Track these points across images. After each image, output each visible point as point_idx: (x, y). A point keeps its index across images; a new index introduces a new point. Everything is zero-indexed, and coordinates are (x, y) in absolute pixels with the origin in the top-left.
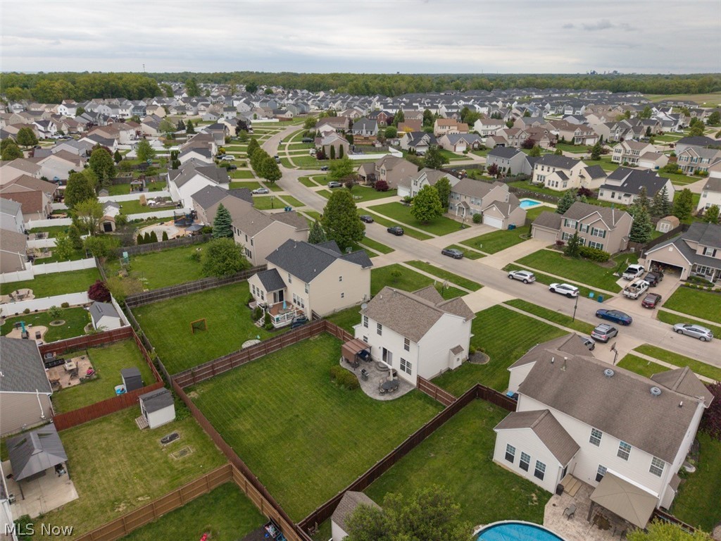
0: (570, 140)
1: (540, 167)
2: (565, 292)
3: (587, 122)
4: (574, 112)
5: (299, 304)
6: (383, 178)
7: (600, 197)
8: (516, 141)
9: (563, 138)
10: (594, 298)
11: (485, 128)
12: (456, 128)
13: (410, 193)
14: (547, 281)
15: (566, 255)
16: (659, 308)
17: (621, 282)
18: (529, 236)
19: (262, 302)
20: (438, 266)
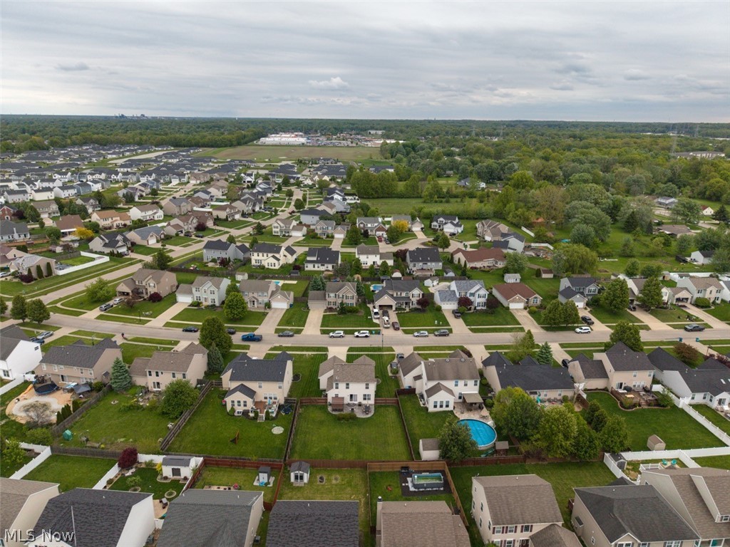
0: (225, 217)
1: (256, 254)
2: (364, 335)
3: (212, 194)
4: (180, 180)
5: (271, 398)
6: (152, 290)
7: (306, 269)
8: (190, 226)
9: (217, 216)
10: (376, 333)
11: (143, 214)
12: (118, 218)
13: (193, 298)
14: (352, 332)
15: (339, 314)
16: (401, 328)
17: (375, 321)
18: (308, 308)
19: (245, 408)
20: (290, 345)
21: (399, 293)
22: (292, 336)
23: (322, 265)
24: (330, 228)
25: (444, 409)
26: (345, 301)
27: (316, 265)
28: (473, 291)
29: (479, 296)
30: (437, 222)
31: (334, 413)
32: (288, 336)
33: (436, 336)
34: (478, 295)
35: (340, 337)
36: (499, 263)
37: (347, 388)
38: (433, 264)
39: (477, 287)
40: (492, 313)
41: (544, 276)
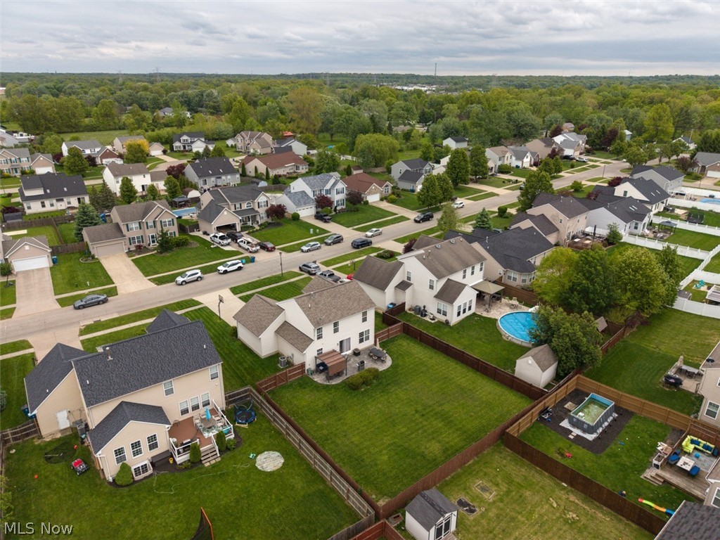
2: (236, 267)
5: (195, 408)
10: (248, 262)
14: (212, 269)
15: (162, 252)
16: (277, 247)
17: (226, 248)
18: (93, 257)
19: (156, 452)
20: (116, 316)
21: (238, 206)
22: (105, 301)
23: (58, 200)
24: (24, 159)
25: (468, 313)
26: (165, 229)
27: (47, 203)
28: (328, 187)
29: (338, 193)
30: (180, 142)
31: (334, 382)
32: (98, 303)
33: (330, 245)
34: (337, 190)
35: (197, 280)
36: (301, 167)
37: (336, 331)
38: (229, 177)
39: (332, 181)
40: (357, 210)
41: (355, 172)
